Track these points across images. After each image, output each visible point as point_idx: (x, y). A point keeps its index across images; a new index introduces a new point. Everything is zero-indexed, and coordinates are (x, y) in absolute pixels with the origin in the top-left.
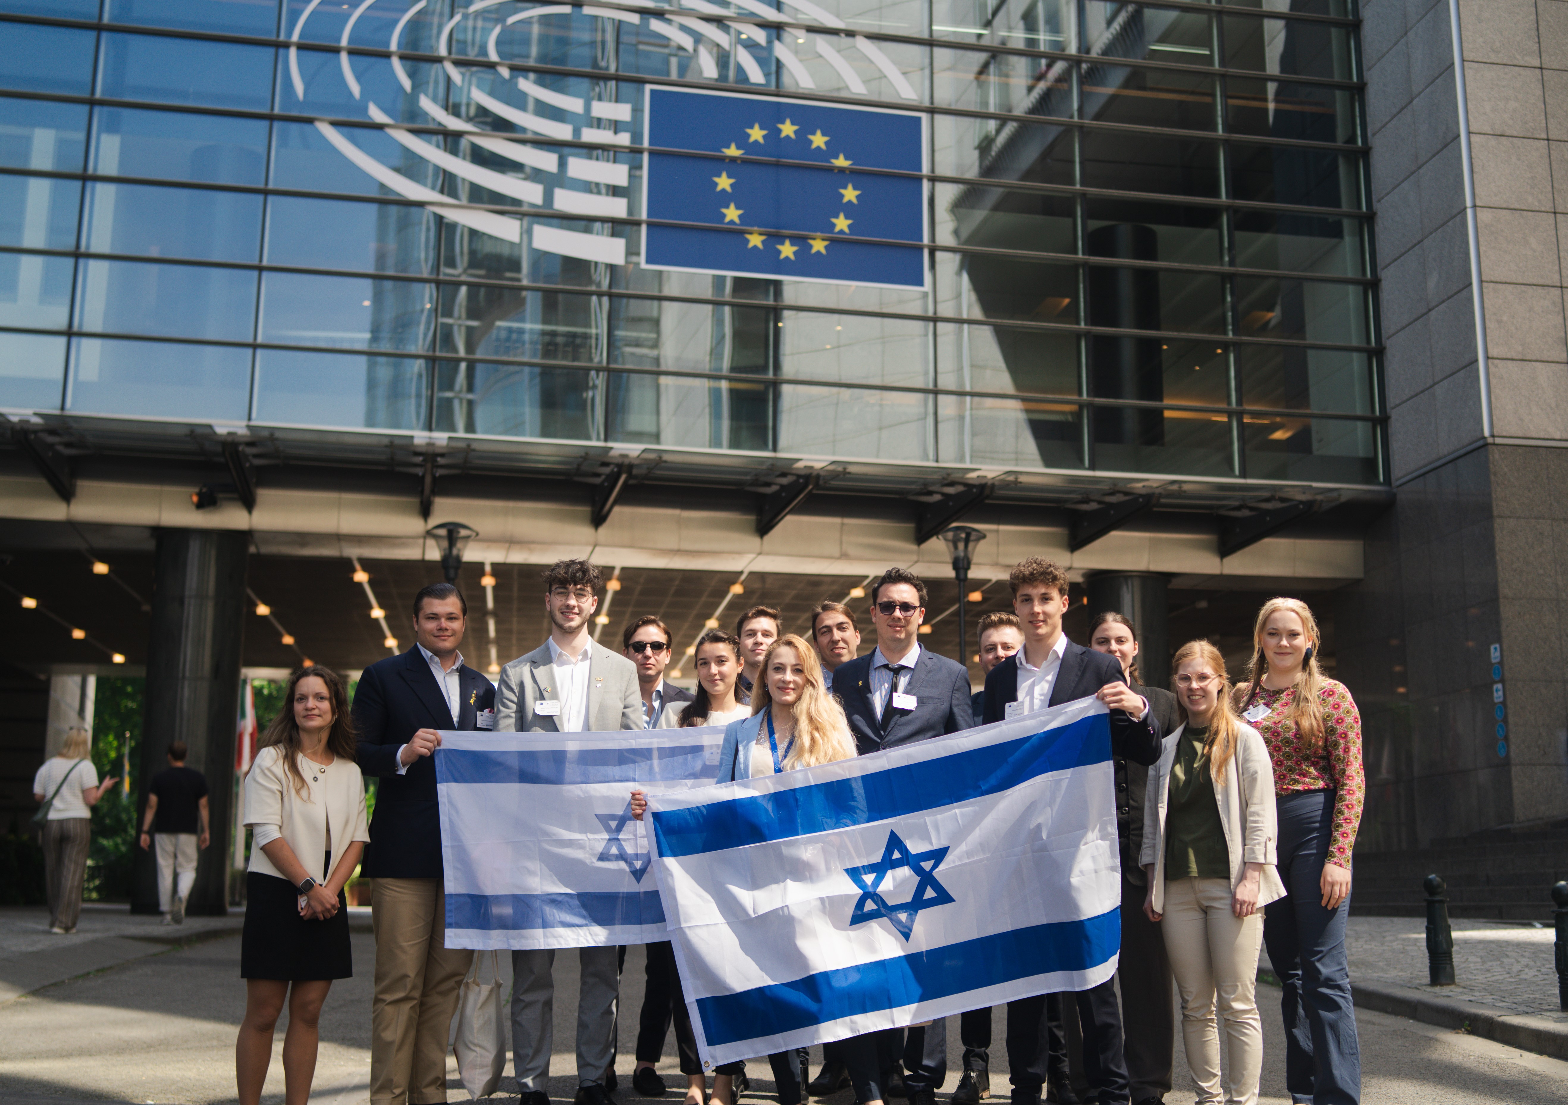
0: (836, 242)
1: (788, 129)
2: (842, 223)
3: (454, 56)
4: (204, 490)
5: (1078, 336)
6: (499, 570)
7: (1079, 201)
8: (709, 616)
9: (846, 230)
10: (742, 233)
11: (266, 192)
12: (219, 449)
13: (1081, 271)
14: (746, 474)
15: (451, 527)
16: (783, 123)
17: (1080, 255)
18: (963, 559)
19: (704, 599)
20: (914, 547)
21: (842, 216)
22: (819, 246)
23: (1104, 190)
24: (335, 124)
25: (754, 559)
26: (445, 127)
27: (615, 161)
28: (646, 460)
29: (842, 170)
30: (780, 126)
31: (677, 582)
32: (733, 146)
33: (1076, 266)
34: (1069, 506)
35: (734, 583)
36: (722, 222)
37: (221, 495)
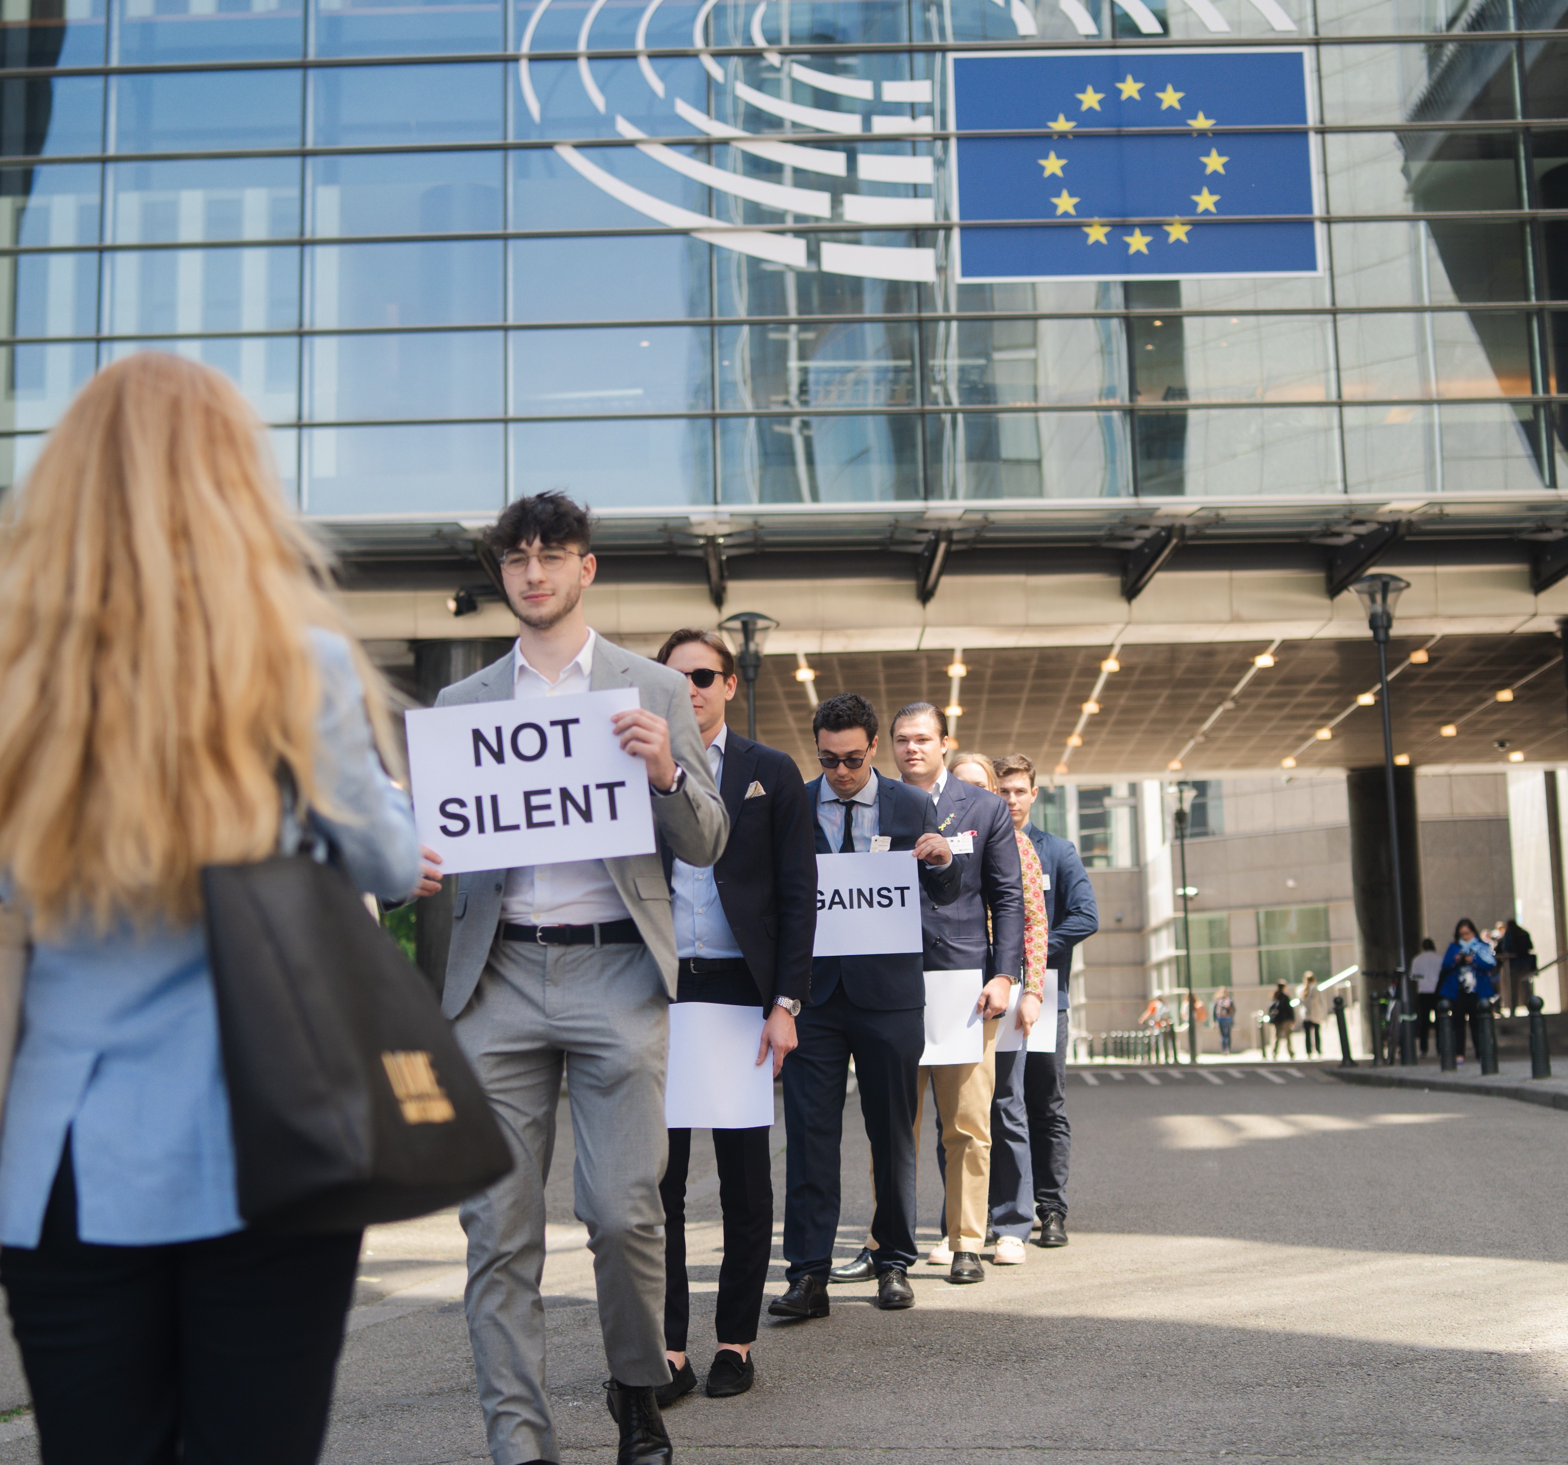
0: (1199, 226)
1: (1130, 88)
2: (1206, 201)
3: (713, 48)
4: (462, 594)
5: (1528, 315)
6: (817, 661)
7: (1521, 137)
8: (1085, 699)
9: (1213, 209)
10: (1078, 226)
11: (505, 237)
12: (470, 547)
13: (1528, 230)
14: (1098, 528)
15: (745, 619)
16: (1123, 80)
17: (1526, 210)
18: (1382, 616)
19: (1072, 680)
20: (1326, 601)
21: (1205, 191)
22: (1178, 232)
23: (1555, 120)
24: (578, 146)
25: (1123, 629)
26: (708, 134)
27: (914, 154)
28: (970, 522)
29: (1202, 133)
30: (1120, 86)
31: (1034, 662)
32: (1061, 118)
33: (1521, 223)
34: (1525, 536)
35: (1105, 657)
36: (1054, 216)
37: (479, 599)
